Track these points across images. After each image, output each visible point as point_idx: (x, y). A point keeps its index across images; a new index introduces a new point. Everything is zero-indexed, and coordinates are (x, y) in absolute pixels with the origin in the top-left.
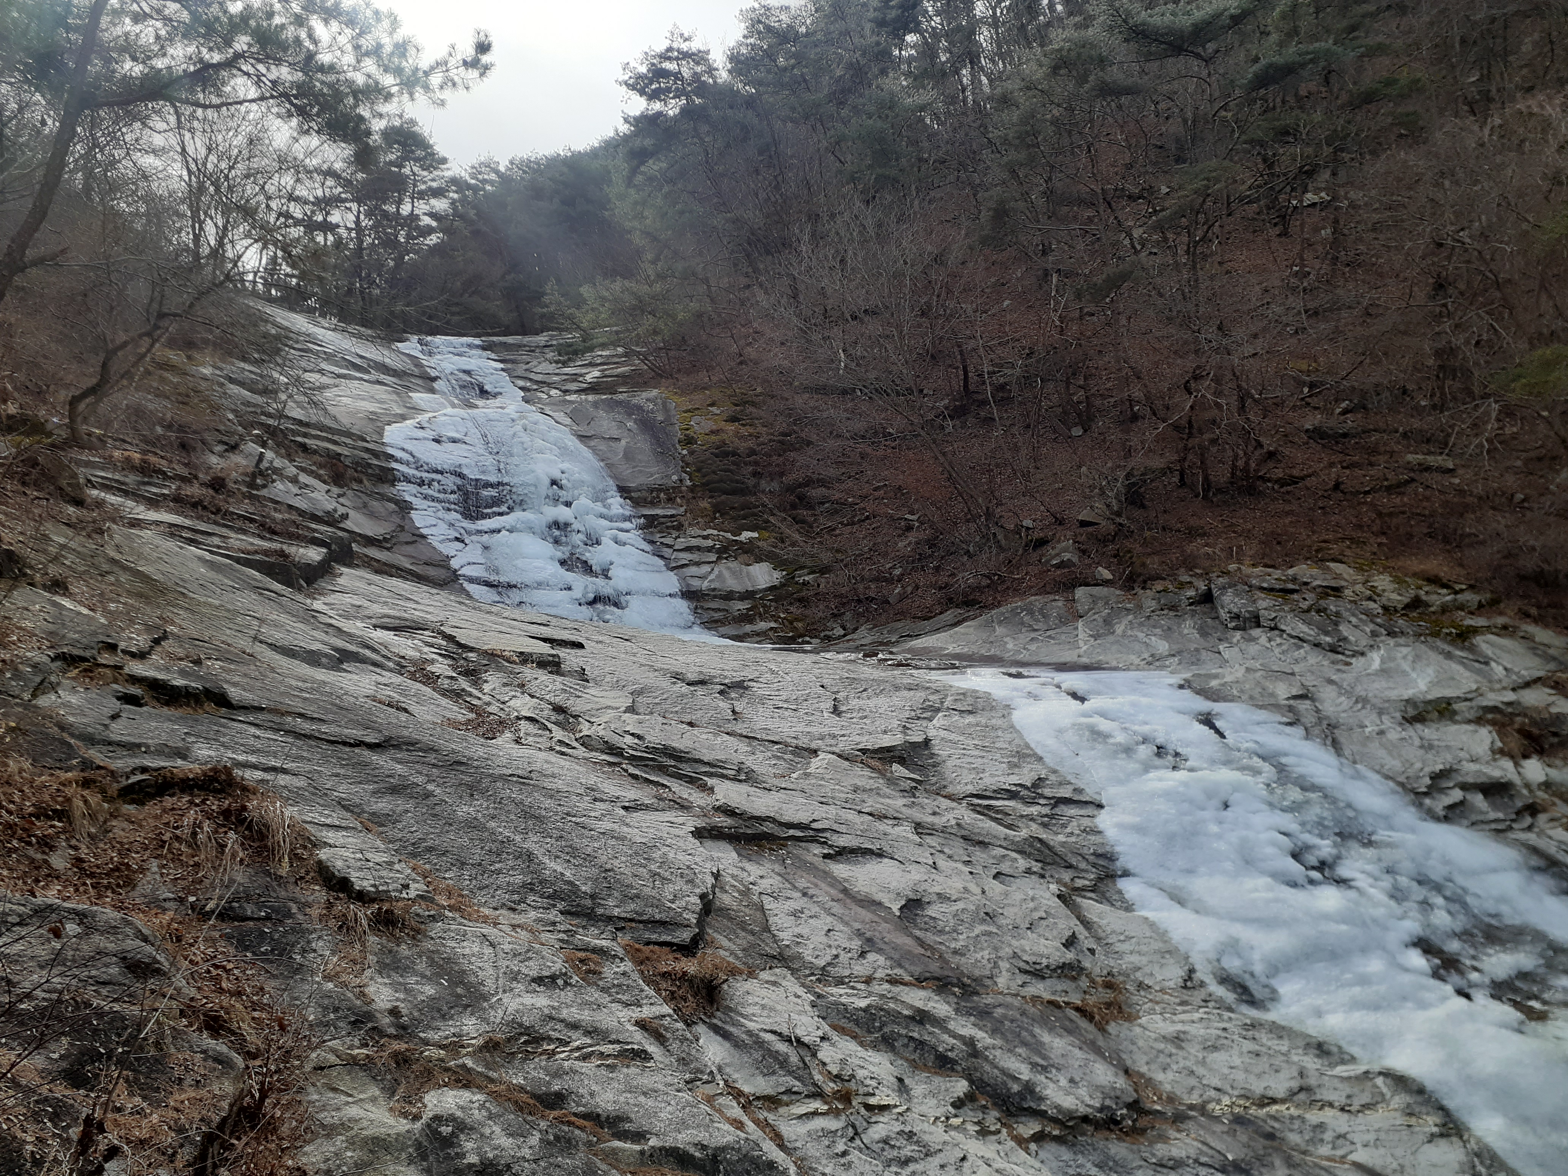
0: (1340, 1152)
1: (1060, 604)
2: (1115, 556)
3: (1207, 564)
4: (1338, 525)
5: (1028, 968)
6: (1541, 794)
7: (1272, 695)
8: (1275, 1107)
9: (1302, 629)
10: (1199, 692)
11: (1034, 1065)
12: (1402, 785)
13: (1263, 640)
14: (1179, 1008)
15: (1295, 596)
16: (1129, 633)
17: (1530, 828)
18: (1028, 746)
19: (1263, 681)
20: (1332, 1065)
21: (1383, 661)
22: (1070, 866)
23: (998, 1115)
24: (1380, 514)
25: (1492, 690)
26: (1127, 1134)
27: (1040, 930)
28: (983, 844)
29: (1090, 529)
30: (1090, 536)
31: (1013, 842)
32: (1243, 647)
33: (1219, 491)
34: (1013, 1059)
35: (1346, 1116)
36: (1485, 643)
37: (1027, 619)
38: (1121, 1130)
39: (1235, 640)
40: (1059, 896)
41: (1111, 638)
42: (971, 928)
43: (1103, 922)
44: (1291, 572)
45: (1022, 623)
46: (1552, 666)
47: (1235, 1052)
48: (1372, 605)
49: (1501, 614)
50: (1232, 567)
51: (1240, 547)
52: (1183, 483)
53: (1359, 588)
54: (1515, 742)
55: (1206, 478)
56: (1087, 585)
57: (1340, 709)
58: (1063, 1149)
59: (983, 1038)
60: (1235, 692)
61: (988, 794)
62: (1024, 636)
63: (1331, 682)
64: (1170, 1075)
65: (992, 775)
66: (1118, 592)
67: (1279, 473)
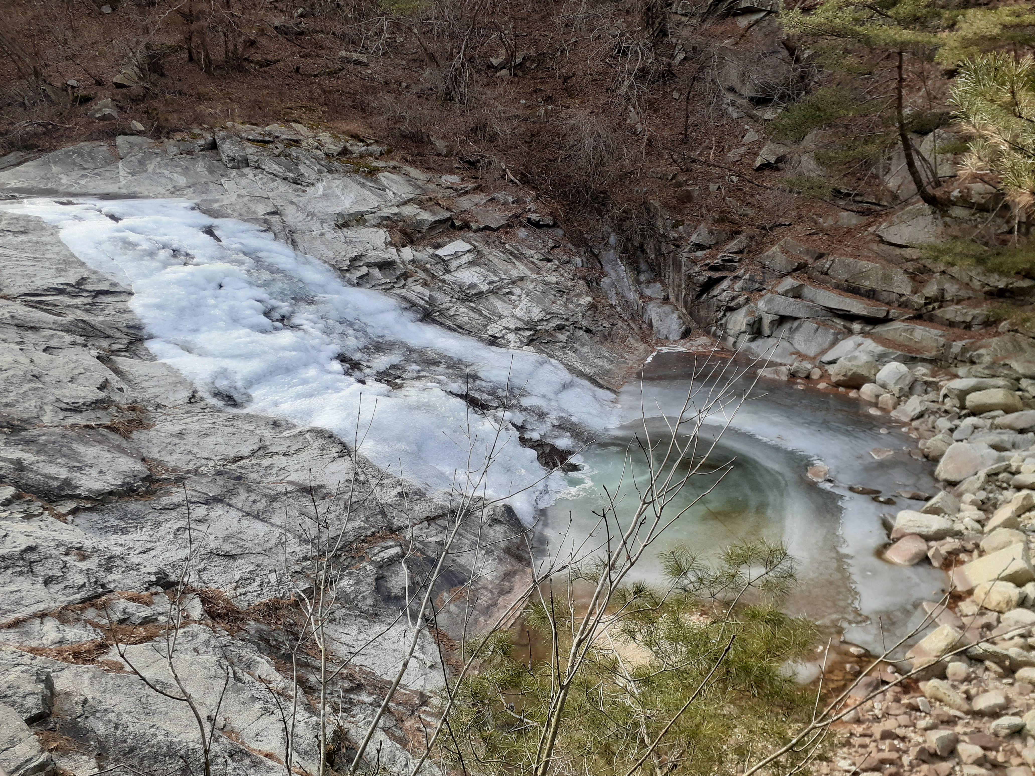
0: (280, 478)
1: (105, 148)
2: (145, 112)
3: (212, 121)
4: (298, 97)
5: (68, 407)
6: (410, 267)
7: (254, 212)
8: (242, 462)
9: (275, 168)
10: (204, 212)
11: (71, 468)
12: (333, 266)
13: (251, 176)
14: (185, 416)
15: (271, 146)
16: (158, 171)
17: (403, 287)
18: (73, 255)
19: (248, 203)
20: (280, 432)
21: (324, 190)
22: (108, 337)
23: (40, 503)
24: (324, 91)
25: (386, 206)
26: (142, 496)
27: (80, 381)
28: (34, 329)
29: (124, 90)
30: (125, 96)
31: (60, 325)
32: (237, 180)
33: (218, 67)
34: (54, 467)
35: (286, 458)
36: (384, 178)
37: (78, 160)
38: (138, 495)
39: (232, 176)
40: (98, 358)
41: (144, 175)
42: (20, 386)
43: (133, 371)
44: (267, 129)
45: (74, 164)
46: (418, 191)
47: (220, 434)
48: (318, 152)
49: (393, 159)
50: (229, 124)
51: (233, 110)
52: (191, 59)
53: (311, 141)
54: (398, 237)
55: (207, 56)
56: (125, 134)
57: (297, 220)
58: (94, 514)
59: (28, 457)
60: (229, 211)
61: (39, 292)
62: (76, 174)
63: (292, 203)
64: (175, 456)
65: (42, 279)
66: (149, 140)
67: (258, 57)
